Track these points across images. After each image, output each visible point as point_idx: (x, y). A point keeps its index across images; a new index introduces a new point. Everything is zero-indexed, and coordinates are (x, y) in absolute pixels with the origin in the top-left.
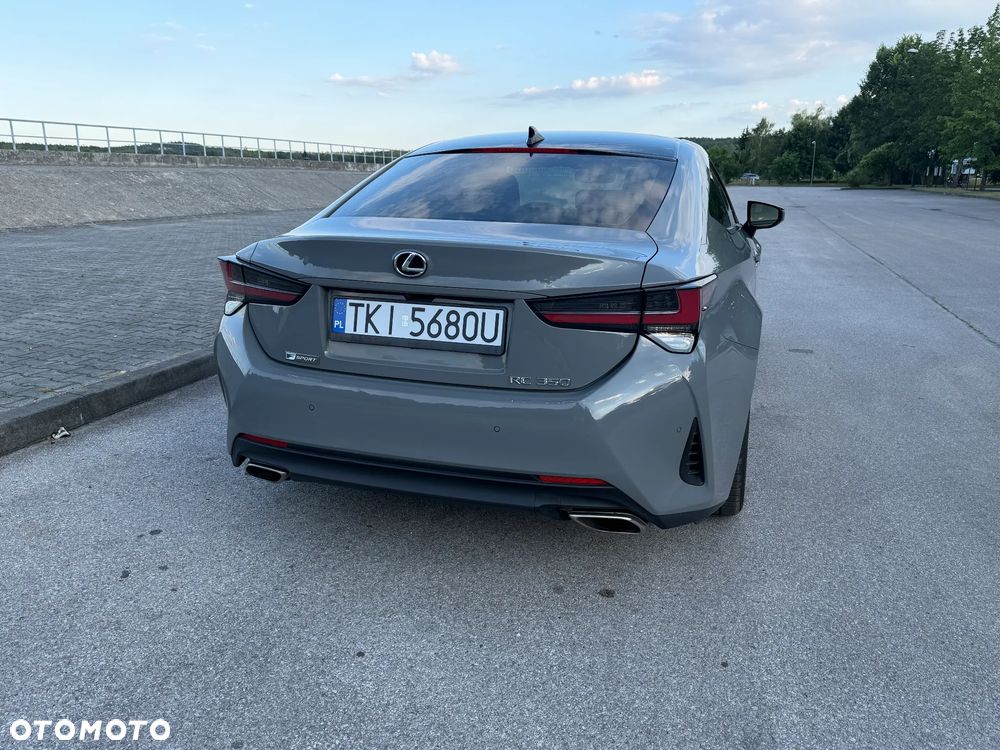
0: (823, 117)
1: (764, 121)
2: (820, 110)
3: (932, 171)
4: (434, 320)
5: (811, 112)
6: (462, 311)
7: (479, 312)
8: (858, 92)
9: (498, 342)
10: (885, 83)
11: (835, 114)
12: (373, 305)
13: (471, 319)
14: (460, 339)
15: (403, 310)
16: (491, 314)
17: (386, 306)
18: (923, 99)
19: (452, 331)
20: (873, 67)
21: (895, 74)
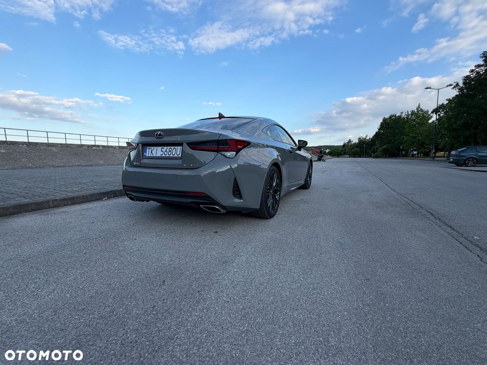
0: (368, 138)
1: (350, 140)
2: (367, 136)
3: (402, 153)
4: (166, 151)
5: (364, 136)
6: (172, 148)
7: (176, 148)
8: (377, 130)
9: (180, 156)
10: (385, 128)
11: (371, 137)
12: (153, 148)
13: (174, 149)
14: (172, 155)
15: (159, 148)
16: (179, 148)
17: (156, 148)
18: (397, 131)
19: (170, 153)
20: (382, 123)
21: (388, 125)
